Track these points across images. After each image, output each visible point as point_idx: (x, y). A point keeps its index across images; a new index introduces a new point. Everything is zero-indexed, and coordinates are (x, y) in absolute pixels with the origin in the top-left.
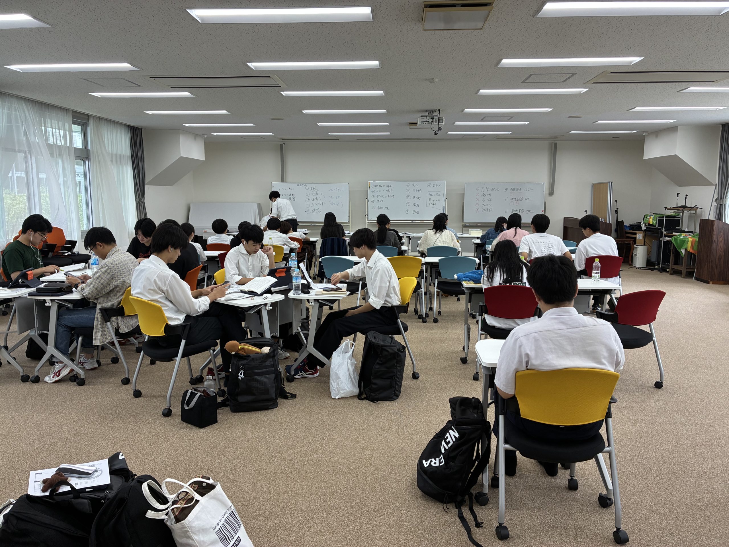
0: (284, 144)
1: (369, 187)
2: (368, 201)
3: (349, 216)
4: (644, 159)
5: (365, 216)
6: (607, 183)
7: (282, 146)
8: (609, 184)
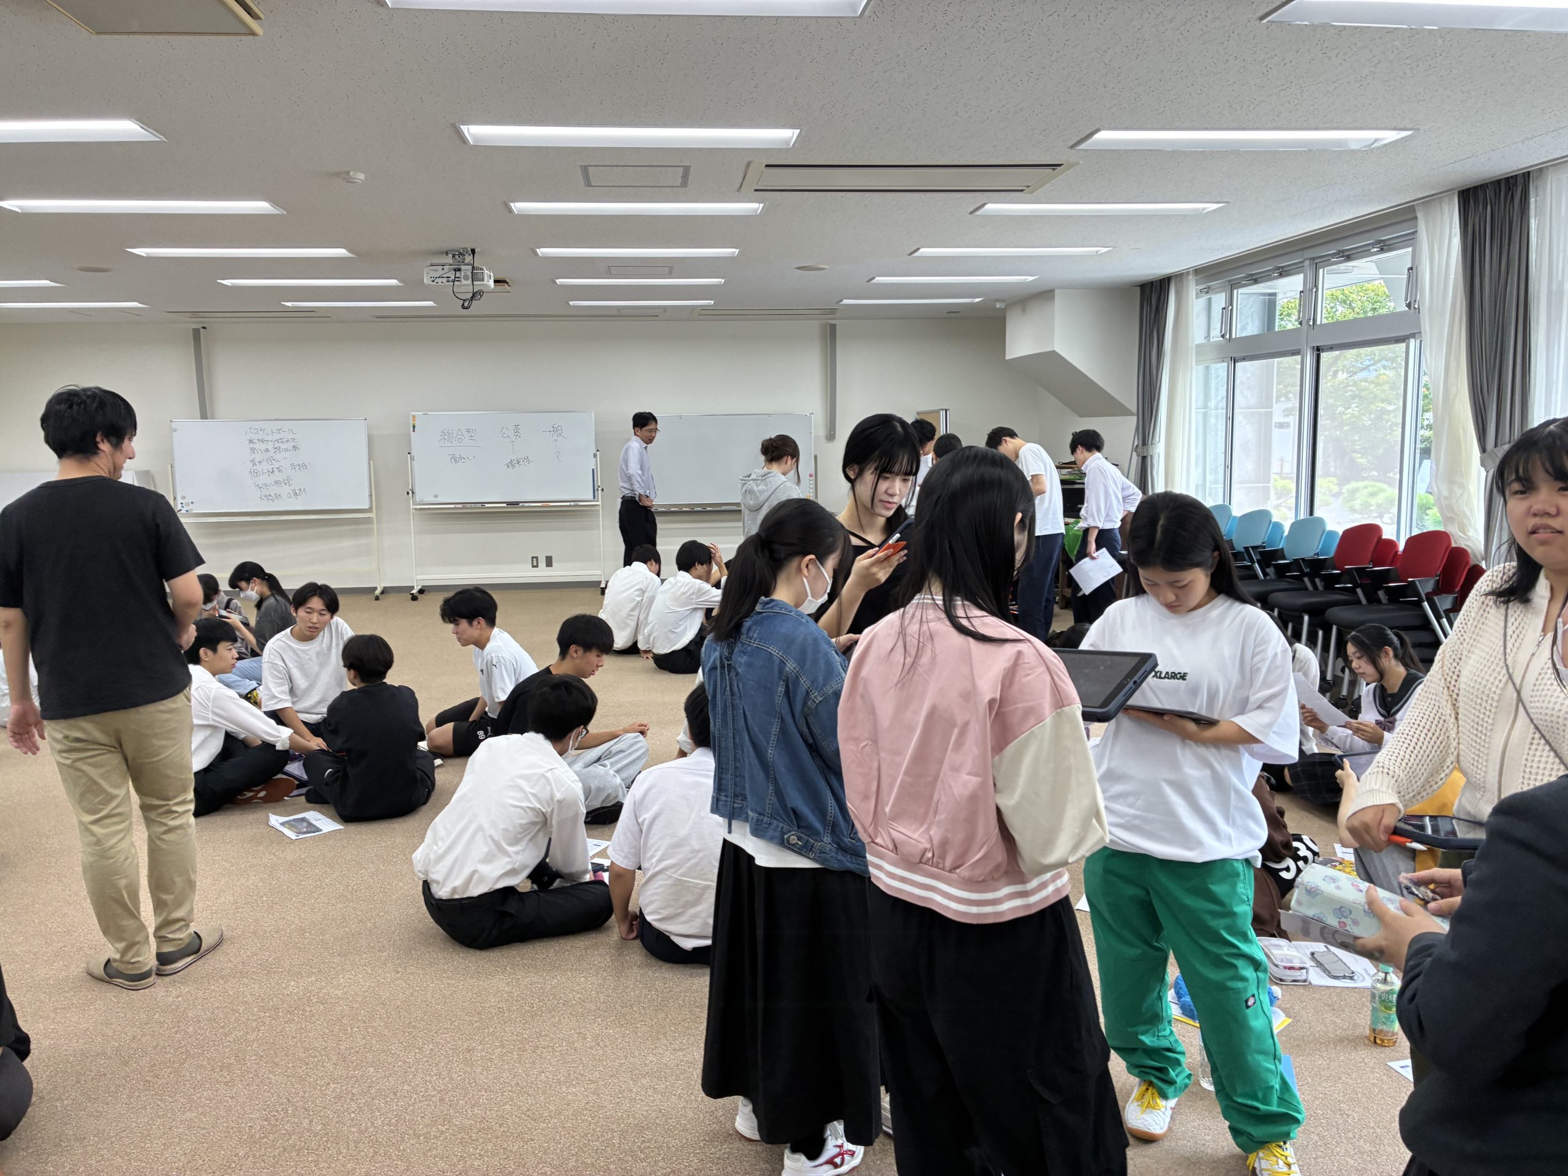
0: (204, 328)
1: (414, 427)
2: (412, 459)
3: (371, 496)
4: (1007, 358)
5: (408, 493)
6: (938, 411)
7: (196, 334)
8: (942, 414)
